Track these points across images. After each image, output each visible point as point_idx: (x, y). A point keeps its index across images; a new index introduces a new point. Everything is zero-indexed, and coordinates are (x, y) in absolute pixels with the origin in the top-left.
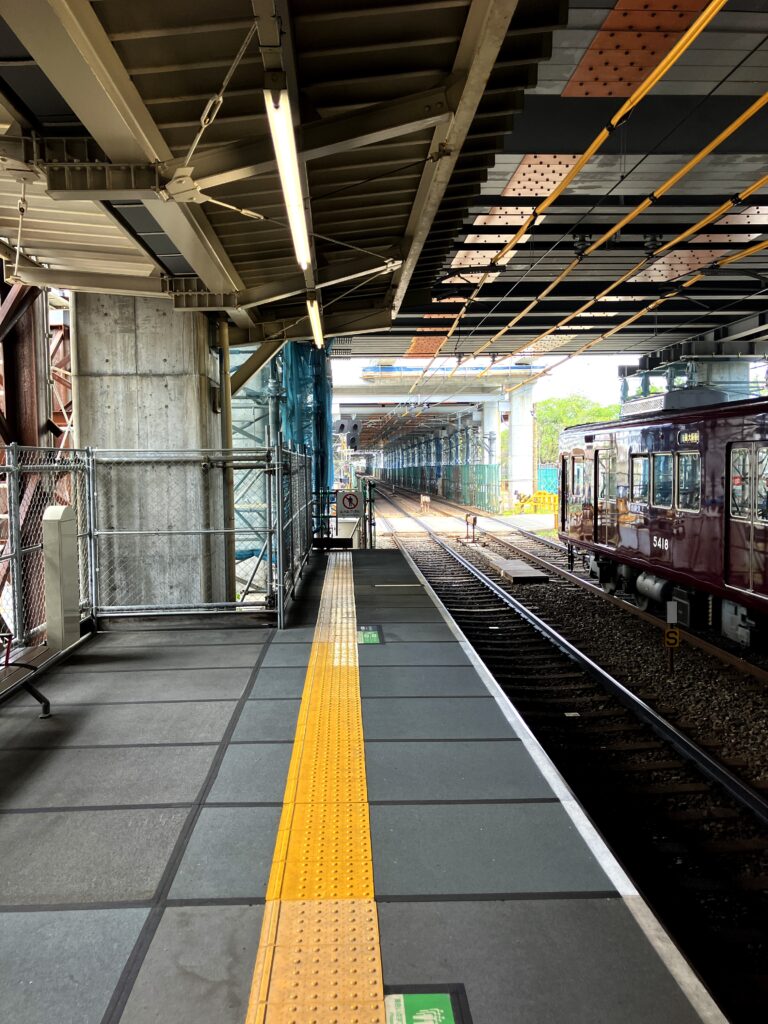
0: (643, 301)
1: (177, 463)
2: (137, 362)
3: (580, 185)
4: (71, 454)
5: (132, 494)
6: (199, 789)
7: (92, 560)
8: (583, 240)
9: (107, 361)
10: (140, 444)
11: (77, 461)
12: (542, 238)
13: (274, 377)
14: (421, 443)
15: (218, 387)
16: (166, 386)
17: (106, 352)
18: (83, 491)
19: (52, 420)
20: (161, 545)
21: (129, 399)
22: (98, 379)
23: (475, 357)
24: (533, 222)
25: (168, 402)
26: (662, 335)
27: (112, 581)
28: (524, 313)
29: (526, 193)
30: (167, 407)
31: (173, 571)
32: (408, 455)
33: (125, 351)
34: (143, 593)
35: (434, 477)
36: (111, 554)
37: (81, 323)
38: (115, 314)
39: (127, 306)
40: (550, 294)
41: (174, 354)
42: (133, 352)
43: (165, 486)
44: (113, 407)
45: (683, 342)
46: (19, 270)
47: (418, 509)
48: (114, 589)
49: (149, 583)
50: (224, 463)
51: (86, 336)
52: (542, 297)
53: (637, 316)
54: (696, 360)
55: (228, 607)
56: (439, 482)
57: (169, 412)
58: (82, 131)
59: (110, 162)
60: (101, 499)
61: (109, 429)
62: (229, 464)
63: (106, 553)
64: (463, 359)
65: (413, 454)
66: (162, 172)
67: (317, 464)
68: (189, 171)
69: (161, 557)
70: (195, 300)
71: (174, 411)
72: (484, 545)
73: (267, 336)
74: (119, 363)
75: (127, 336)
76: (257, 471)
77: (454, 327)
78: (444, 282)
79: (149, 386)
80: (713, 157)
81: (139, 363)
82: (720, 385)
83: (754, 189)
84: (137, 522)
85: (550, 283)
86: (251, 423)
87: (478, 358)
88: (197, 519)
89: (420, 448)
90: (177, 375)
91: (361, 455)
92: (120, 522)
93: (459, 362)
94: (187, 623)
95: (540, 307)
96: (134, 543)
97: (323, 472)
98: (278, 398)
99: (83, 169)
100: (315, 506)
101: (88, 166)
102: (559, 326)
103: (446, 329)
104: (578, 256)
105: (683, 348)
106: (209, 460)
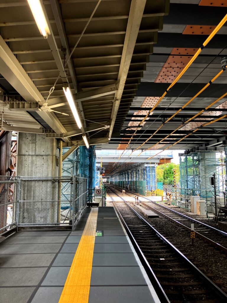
0: (183, 135)
1: (45, 180)
2: (35, 152)
3: (162, 104)
4: (14, 178)
5: (31, 190)
6: (39, 281)
7: (18, 209)
8: (164, 119)
9: (27, 151)
10: (35, 175)
11: (16, 180)
12: (152, 119)
13: (76, 156)
14: (123, 174)
15: (58, 158)
16: (43, 158)
17: (27, 149)
18: (17, 188)
19: (10, 168)
20: (39, 205)
21: (32, 162)
22: (24, 156)
23: (137, 150)
24: (149, 114)
25: (43, 163)
26: (190, 145)
27: (23, 216)
28: (150, 138)
29: (147, 107)
30: (43, 164)
31: (42, 213)
32: (119, 177)
33: (32, 148)
34: (33, 220)
35: (127, 184)
36: (24, 207)
37: (20, 141)
38: (30, 138)
39: (34, 136)
40: (156, 133)
41: (46, 149)
42: (35, 149)
43: (41, 187)
44: (28, 164)
45: (196, 147)
46: (3, 126)
47: (122, 194)
48: (24, 218)
49: (34, 216)
50: (59, 181)
51: (21, 144)
52: (154, 134)
53: (182, 139)
54: (200, 152)
55: (58, 224)
56: (129, 186)
57: (44, 166)
58: (18, 94)
59: (26, 101)
60: (22, 191)
61: (26, 171)
62: (60, 181)
63: (22, 207)
64: (134, 150)
65: (121, 177)
66: (40, 104)
67: (89, 181)
68: (46, 104)
69: (39, 209)
70: (52, 135)
71: (45, 166)
72: (141, 206)
73: (73, 145)
74: (30, 152)
75: (33, 144)
76: (68, 183)
77: (130, 142)
78: (126, 130)
79: (38, 159)
80: (197, 98)
81: (36, 152)
82: (207, 159)
83: (209, 107)
84: (32, 198)
85: (156, 130)
86: (70, 168)
87: (138, 150)
88: (50, 198)
89: (123, 175)
90: (47, 155)
91: (106, 177)
92: (27, 198)
93: (132, 151)
94: (45, 229)
95: (154, 137)
96: (31, 204)
97: (91, 183)
98: (77, 161)
99: (19, 103)
100: (88, 193)
101: (20, 102)
102: (160, 142)
103: (128, 142)
104: (163, 123)
105: (196, 149)
106: (54, 180)
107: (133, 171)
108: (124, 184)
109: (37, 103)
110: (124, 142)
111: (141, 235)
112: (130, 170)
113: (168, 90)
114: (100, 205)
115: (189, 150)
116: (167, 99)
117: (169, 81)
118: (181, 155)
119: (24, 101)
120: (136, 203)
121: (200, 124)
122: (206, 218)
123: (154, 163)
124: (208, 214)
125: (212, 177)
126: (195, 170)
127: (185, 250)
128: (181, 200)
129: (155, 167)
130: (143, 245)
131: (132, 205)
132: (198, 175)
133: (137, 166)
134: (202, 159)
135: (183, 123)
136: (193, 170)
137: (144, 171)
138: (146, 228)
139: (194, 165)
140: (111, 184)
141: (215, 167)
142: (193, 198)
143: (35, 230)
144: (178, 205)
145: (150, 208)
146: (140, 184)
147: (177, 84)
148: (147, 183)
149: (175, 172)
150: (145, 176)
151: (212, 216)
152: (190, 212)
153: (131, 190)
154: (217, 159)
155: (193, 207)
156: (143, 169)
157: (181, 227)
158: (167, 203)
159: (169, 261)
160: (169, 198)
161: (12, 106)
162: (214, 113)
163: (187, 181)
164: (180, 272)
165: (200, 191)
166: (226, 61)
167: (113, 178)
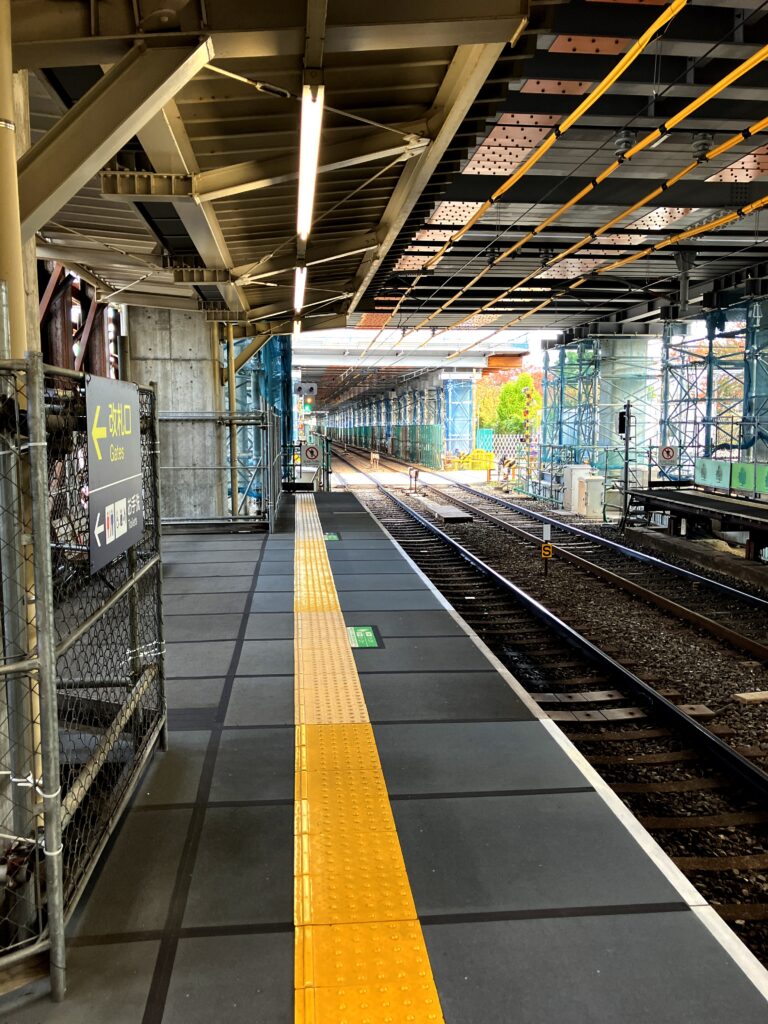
0: (551, 291)
1: (200, 421)
2: (171, 349)
3: (486, 219)
8: (494, 252)
9: (150, 349)
12: (463, 249)
14: (372, 404)
16: (191, 368)
17: (149, 343)
20: (188, 477)
21: (165, 376)
22: (144, 362)
23: (417, 330)
24: (454, 239)
25: (193, 379)
28: (456, 298)
29: (445, 223)
30: (192, 382)
31: (196, 494)
32: (359, 414)
33: (162, 342)
34: (176, 509)
35: (384, 436)
37: (132, 324)
38: (155, 317)
39: (164, 312)
40: (473, 286)
41: (197, 345)
42: (168, 344)
43: (191, 437)
47: (369, 465)
49: (179, 503)
50: (230, 421)
51: (135, 332)
52: (468, 287)
53: (547, 301)
54: (601, 337)
55: (235, 519)
56: (389, 442)
57: (193, 386)
62: (233, 422)
64: (407, 331)
69: (188, 485)
70: (217, 315)
71: (196, 385)
72: (425, 495)
73: (257, 332)
74: (158, 352)
75: (164, 333)
77: (398, 307)
79: (179, 367)
81: (173, 351)
82: (622, 360)
83: (611, 225)
84: (171, 461)
85: (474, 278)
87: (420, 331)
88: (213, 460)
89: (371, 408)
90: (200, 360)
93: (404, 334)
94: (208, 529)
95: (467, 294)
96: (169, 476)
98: (258, 371)
99: (193, 271)
101: (196, 269)
102: (485, 308)
103: (392, 308)
104: (491, 262)
105: (590, 328)
106: (222, 419)
107: (405, 393)
108: (373, 438)
109: (227, 271)
110: (380, 308)
112: (393, 390)
113: (494, 198)
114: (317, 489)
115: (571, 330)
116: (497, 208)
118: (548, 345)
119: (203, 266)
120: (411, 489)
121: (591, 264)
122: (600, 522)
123: (470, 369)
124: (606, 513)
125: (623, 410)
126: (582, 390)
127: (524, 583)
128: (542, 477)
129: (474, 381)
131: (400, 494)
132: (590, 406)
133: (418, 378)
134: (604, 359)
135: (544, 264)
136: (577, 392)
137: (438, 394)
138: (438, 545)
139: (581, 377)
141: (641, 384)
142: (572, 470)
143: (185, 531)
144: (531, 491)
145: (451, 501)
146: (425, 437)
148: (447, 432)
149: (529, 396)
150: (442, 411)
151: (615, 517)
152: (563, 508)
153: (396, 453)
154: (648, 359)
155: (569, 494)
156: (434, 388)
158: (500, 489)
159: (486, 601)
161: (179, 278)
162: (624, 240)
163: (560, 423)
164: (504, 616)
165: (593, 452)
166: (627, 142)
167: (337, 418)
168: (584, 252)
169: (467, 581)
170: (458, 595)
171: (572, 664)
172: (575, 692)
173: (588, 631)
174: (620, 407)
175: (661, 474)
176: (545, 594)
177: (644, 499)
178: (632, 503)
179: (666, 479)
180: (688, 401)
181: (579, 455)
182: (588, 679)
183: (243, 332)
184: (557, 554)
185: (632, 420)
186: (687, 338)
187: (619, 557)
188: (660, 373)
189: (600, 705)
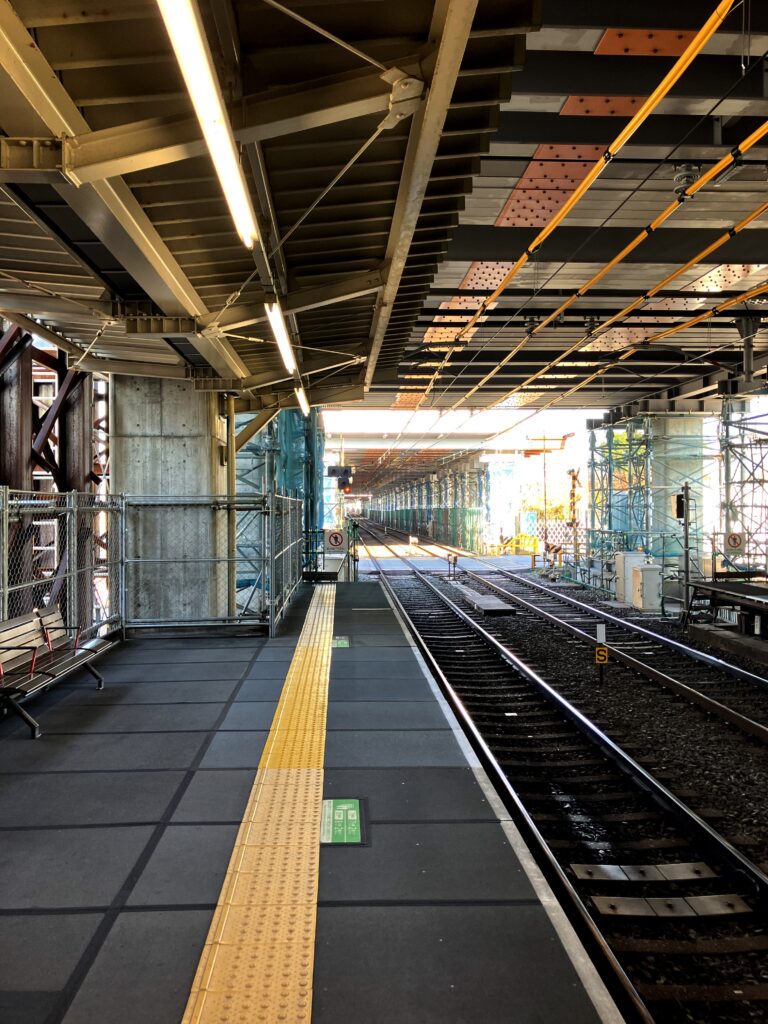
0: (595, 366)
1: (192, 505)
2: (161, 427)
5: (155, 530)
7: (122, 583)
8: (532, 320)
9: (138, 425)
10: (162, 491)
12: (497, 319)
13: (270, 435)
14: (414, 487)
15: (225, 445)
16: (184, 445)
17: (137, 418)
19: (93, 471)
20: (177, 571)
21: (155, 455)
22: (130, 440)
23: (454, 410)
24: (485, 308)
25: (186, 458)
27: (137, 599)
28: (491, 375)
29: (478, 287)
30: (184, 461)
31: (186, 592)
32: (401, 497)
33: (152, 417)
34: (162, 609)
35: (425, 519)
36: (137, 577)
37: (118, 396)
38: (145, 389)
39: (155, 386)
40: (510, 361)
41: (191, 420)
42: (159, 419)
43: (182, 524)
44: (141, 462)
45: (640, 400)
48: (139, 605)
49: (167, 601)
50: (229, 505)
51: (121, 406)
52: (504, 362)
53: (592, 377)
54: (652, 416)
55: (230, 621)
56: (430, 525)
57: (186, 466)
59: (165, 315)
60: (130, 534)
61: (138, 479)
62: (232, 506)
63: (134, 577)
64: (444, 411)
65: (406, 497)
66: (200, 322)
67: (306, 507)
68: (215, 322)
69: (177, 580)
70: (211, 384)
71: (190, 466)
72: (464, 583)
73: (264, 406)
74: (147, 428)
75: (154, 405)
76: (254, 512)
77: (430, 386)
79: (171, 446)
81: (164, 427)
82: (675, 439)
83: (663, 286)
84: (159, 553)
85: (509, 352)
86: (250, 471)
87: (457, 411)
88: (206, 551)
89: (412, 491)
90: (193, 437)
91: (356, 498)
92: (145, 552)
93: (441, 416)
94: (197, 633)
95: (504, 370)
96: (156, 569)
97: (312, 512)
98: (273, 451)
99: (149, 320)
100: (304, 544)
101: (152, 318)
102: (524, 386)
103: (425, 387)
104: (529, 332)
105: (639, 407)
106: (217, 503)
107: (446, 476)
108: (414, 521)
109: (192, 320)
110: (414, 387)
111: (458, 659)
112: (434, 473)
113: (531, 249)
114: (341, 578)
115: (619, 409)
116: (535, 268)
117: (537, 223)
118: (593, 425)
119: (162, 314)
120: (449, 576)
121: (640, 335)
122: (659, 616)
123: (512, 452)
124: (665, 605)
125: (681, 493)
126: (633, 472)
127: (576, 695)
128: (591, 564)
129: (516, 463)
130: (463, 684)
131: (437, 581)
132: (642, 488)
133: (458, 461)
134: (656, 438)
135: (589, 333)
136: (627, 473)
137: (479, 476)
138: (475, 643)
139: (630, 458)
140: (372, 518)
141: (697, 464)
142: (624, 557)
144: (579, 579)
145: (492, 590)
147: (559, 230)
149: (574, 478)
150: (483, 494)
151: (674, 610)
152: (615, 599)
153: (436, 536)
154: (704, 438)
155: (622, 585)
156: (475, 471)
157: (577, 639)
158: (546, 577)
159: (530, 719)
160: (552, 559)
161: (132, 328)
162: (679, 304)
163: (609, 506)
164: (553, 740)
165: (647, 538)
166: (688, 177)
167: (380, 502)
168: (634, 319)
169: (508, 691)
170: (498, 710)
171: (640, 816)
172: (649, 863)
173: (657, 764)
174: (676, 489)
175: (726, 563)
176: (601, 710)
177: (710, 593)
178: (695, 597)
179: (732, 570)
180: (753, 482)
181: (631, 541)
182: (662, 842)
183: (246, 406)
184: (612, 656)
185: (691, 503)
186: (747, 415)
187: (684, 660)
188: (717, 453)
189: (684, 888)
